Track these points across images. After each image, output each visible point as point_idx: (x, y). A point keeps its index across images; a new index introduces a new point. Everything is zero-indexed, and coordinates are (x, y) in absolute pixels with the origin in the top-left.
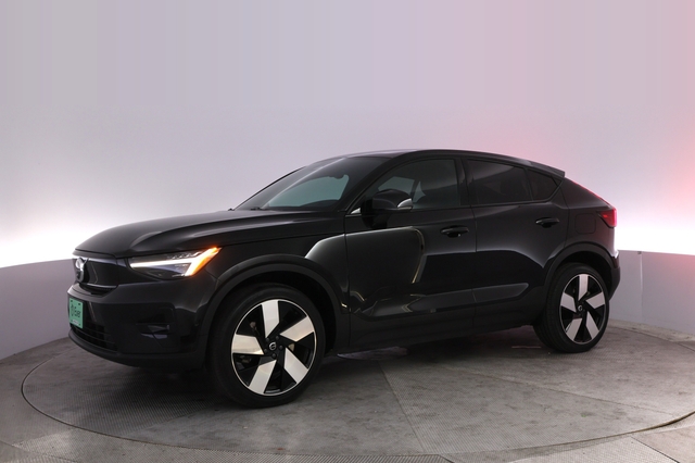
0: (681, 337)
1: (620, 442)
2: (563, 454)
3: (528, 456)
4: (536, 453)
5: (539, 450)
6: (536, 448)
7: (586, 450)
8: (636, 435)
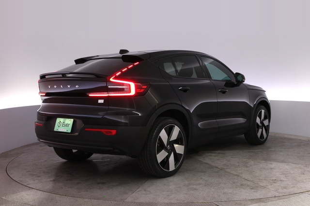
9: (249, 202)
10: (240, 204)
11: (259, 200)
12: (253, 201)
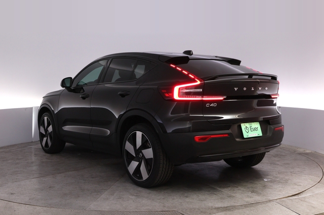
0: (301, 150)
1: (270, 204)
2: (240, 211)
3: (222, 211)
4: (226, 210)
5: (228, 208)
6: (227, 207)
7: (252, 208)
8: (278, 201)
9: (215, 211)
10: (205, 213)
11: (226, 209)
12: (219, 209)
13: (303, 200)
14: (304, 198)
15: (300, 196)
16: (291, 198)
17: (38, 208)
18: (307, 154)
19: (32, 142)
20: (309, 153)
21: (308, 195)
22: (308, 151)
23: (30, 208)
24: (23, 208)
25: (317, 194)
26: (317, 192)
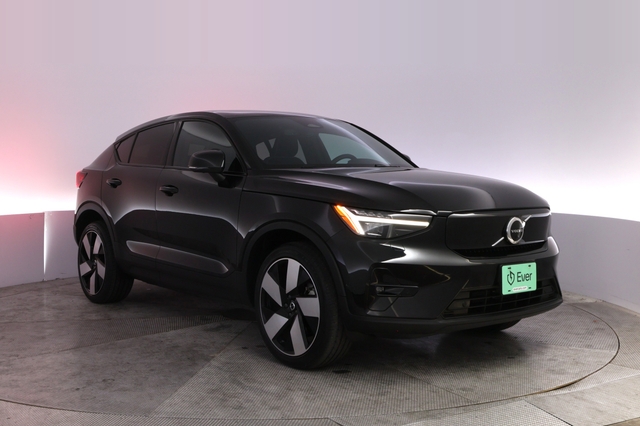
0: (576, 298)
1: (514, 405)
3: (420, 419)
5: (430, 413)
7: (479, 413)
8: (530, 399)
9: (405, 419)
10: (385, 422)
11: (427, 415)
12: (412, 415)
13: (580, 397)
14: (582, 392)
15: (573, 390)
16: (556, 393)
17: (55, 413)
18: (587, 305)
19: (43, 282)
20: (591, 303)
21: (589, 387)
22: (589, 301)
23: (40, 413)
24: (26, 413)
25: (607, 385)
26: (607, 381)
